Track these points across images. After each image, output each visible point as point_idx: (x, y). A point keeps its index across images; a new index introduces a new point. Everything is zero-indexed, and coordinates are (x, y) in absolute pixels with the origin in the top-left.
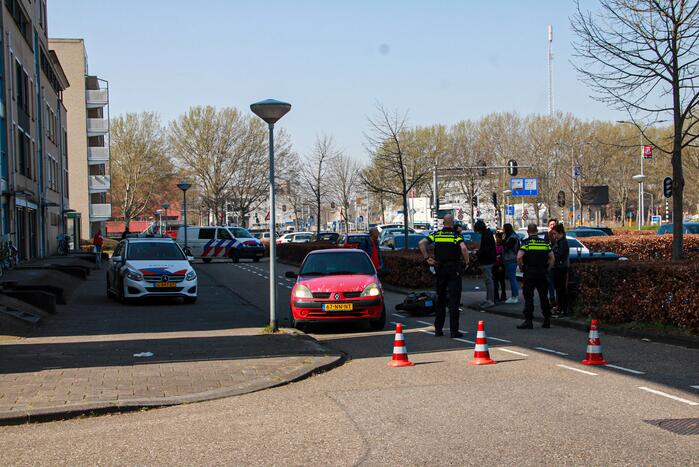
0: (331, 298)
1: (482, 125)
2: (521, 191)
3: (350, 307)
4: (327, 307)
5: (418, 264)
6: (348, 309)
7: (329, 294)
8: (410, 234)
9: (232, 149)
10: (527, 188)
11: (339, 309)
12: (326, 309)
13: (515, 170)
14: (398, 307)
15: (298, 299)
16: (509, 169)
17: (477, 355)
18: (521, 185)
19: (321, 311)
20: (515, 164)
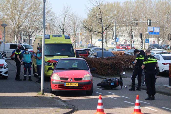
0: (69, 80)
1: (136, 3)
2: (152, 33)
3: (77, 85)
4: (67, 85)
5: (108, 65)
6: (76, 86)
7: (68, 78)
8: (104, 51)
9: (26, 9)
10: (155, 31)
11: (72, 86)
12: (66, 86)
13: (150, 23)
14: (98, 85)
15: (54, 80)
16: (148, 23)
17: (135, 110)
18: (152, 30)
19: (64, 86)
20: (150, 21)
